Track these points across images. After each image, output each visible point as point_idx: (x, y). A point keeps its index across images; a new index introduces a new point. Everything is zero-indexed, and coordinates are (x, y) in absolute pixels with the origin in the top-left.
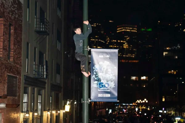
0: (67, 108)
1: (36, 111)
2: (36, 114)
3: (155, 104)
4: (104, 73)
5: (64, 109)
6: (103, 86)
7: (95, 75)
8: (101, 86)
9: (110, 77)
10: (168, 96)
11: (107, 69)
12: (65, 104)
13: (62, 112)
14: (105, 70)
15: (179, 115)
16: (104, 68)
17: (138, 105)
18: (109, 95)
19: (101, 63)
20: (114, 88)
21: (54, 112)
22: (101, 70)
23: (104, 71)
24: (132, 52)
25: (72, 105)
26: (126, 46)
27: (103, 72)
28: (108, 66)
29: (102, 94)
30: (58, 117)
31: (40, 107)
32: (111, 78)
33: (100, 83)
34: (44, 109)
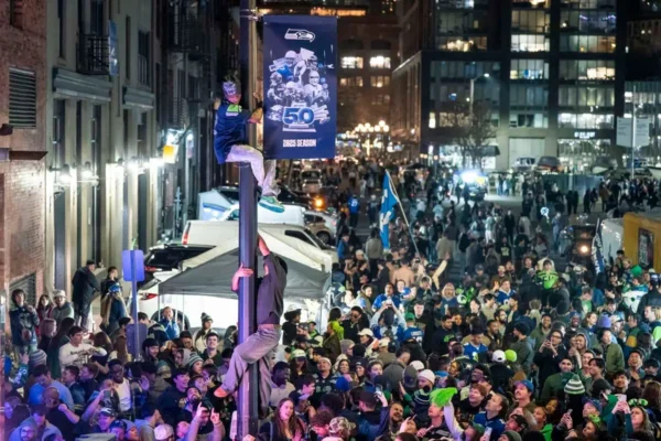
1: (88, 165)
4: (300, 82)
6: (295, 117)
7: (275, 88)
8: (291, 118)
9: (316, 94)
10: (445, 114)
11: (308, 71)
14: (302, 72)
15: (474, 163)
16: (299, 69)
18: (312, 143)
19: (290, 54)
20: (327, 124)
23: (300, 77)
27: (296, 80)
28: (310, 61)
29: (294, 141)
32: (320, 95)
33: (288, 111)
34: (106, 159)
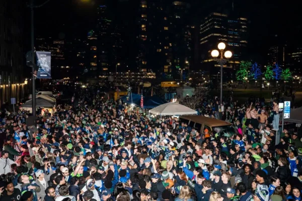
0: (26, 82)
1: (8, 84)
2: (7, 86)
3: (73, 80)
5: (24, 82)
6: (43, 70)
11: (45, 62)
12: (25, 80)
13: (23, 84)
16: (43, 62)
17: (65, 80)
18: (46, 75)
19: (41, 59)
20: (49, 72)
21: (18, 84)
22: (41, 62)
24: (61, 54)
25: (28, 81)
26: (58, 51)
27: (43, 64)
30: (21, 87)
31: (9, 82)
34: (12, 83)
